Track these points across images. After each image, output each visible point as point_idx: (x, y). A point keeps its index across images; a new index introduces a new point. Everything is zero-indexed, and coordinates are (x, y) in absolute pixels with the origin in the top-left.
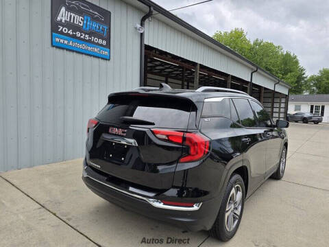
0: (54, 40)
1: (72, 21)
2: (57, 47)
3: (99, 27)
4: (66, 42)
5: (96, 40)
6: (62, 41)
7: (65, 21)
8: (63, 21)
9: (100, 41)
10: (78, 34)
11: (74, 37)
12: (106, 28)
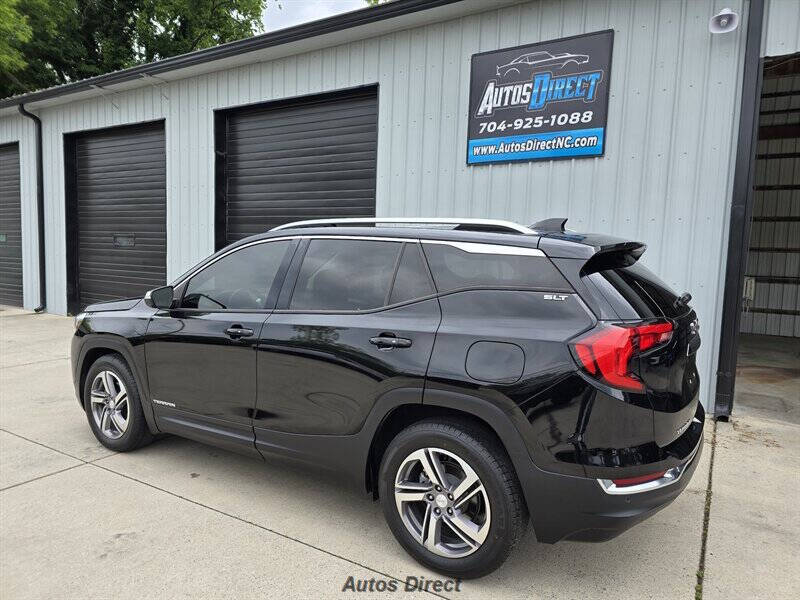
0: (470, 153)
1: (506, 104)
2: (476, 165)
3: (574, 84)
4: (492, 149)
5: (562, 119)
6: (484, 150)
7: (493, 108)
8: (489, 112)
9: (575, 118)
10: (518, 124)
11: (510, 132)
12: (594, 78)
